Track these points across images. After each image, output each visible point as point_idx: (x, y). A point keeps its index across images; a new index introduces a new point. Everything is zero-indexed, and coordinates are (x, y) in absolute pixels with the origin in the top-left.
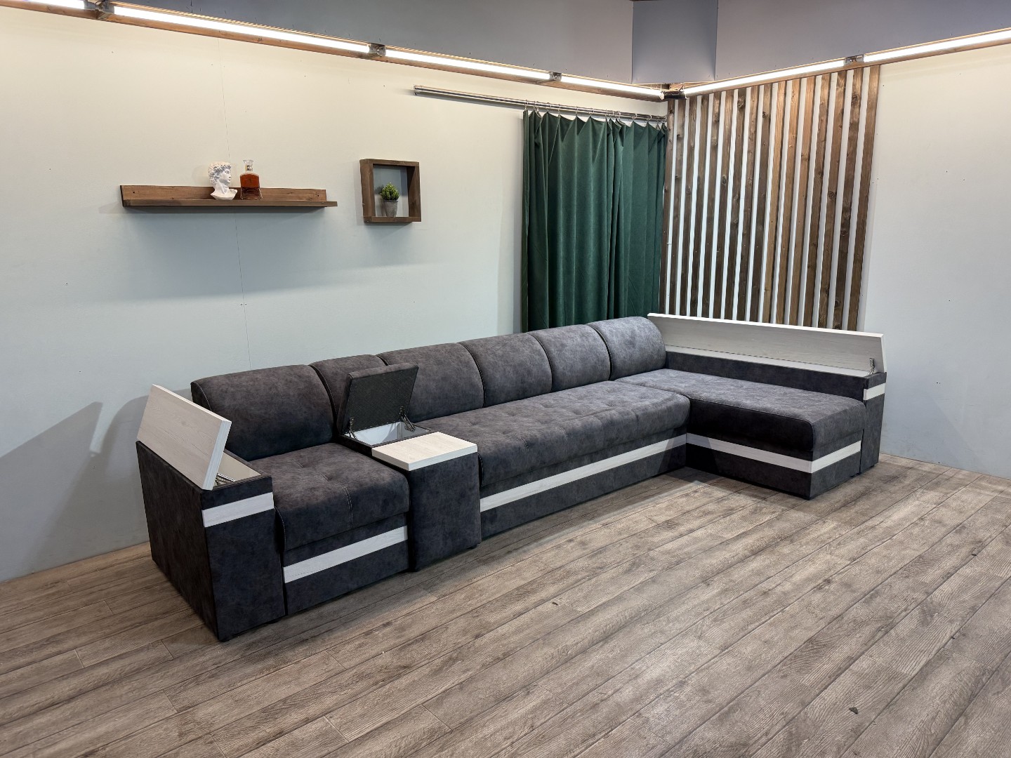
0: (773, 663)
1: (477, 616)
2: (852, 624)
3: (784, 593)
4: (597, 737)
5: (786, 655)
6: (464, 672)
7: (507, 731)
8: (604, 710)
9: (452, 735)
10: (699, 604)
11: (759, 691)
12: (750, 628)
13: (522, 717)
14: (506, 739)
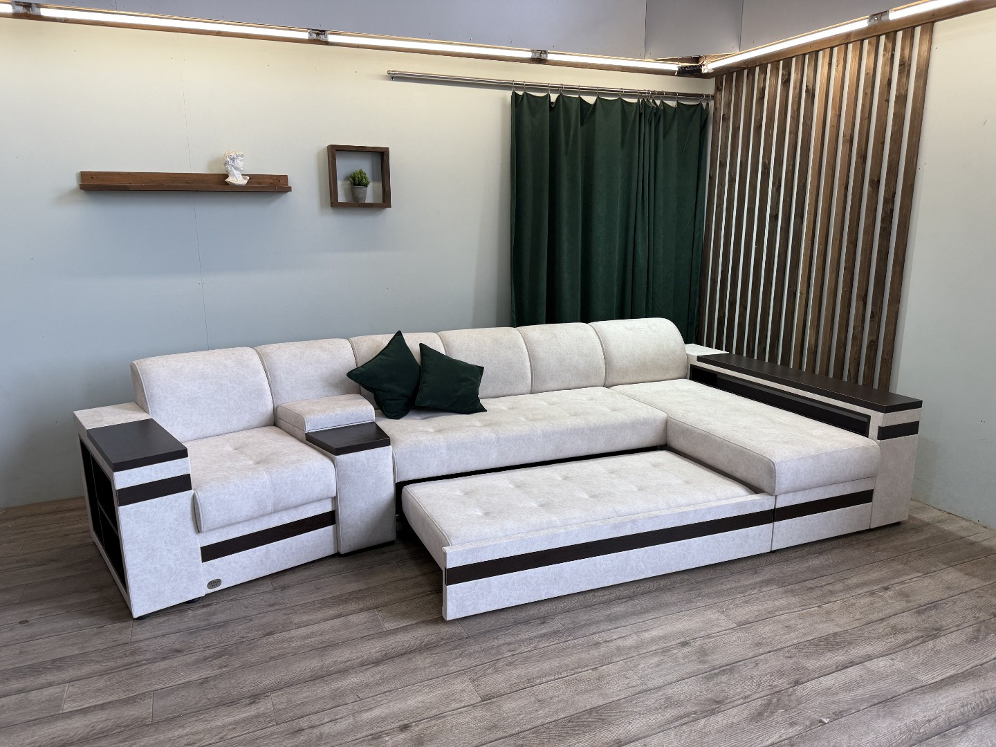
0: (524, 728)
1: (289, 614)
2: (662, 701)
3: (618, 649)
6: (221, 667)
7: (196, 737)
8: (302, 737)
9: (147, 728)
10: (510, 644)
13: (224, 726)
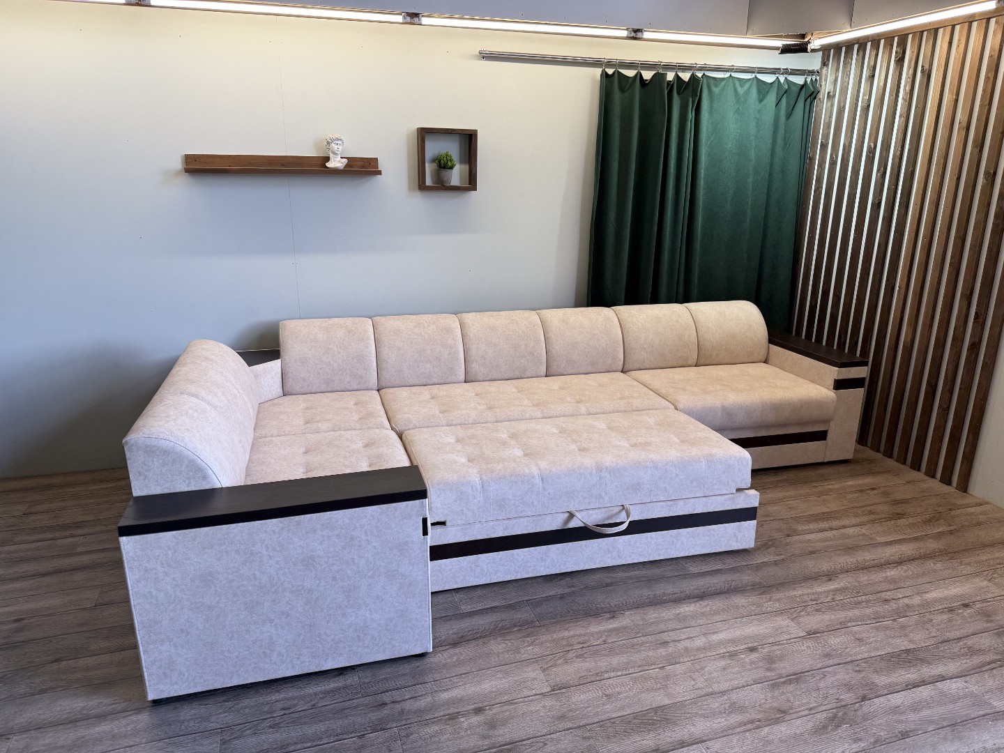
0: (591, 721)
2: (726, 706)
4: (353, 735)
5: (614, 715)
8: (385, 711)
10: (580, 636)
11: (546, 744)
12: (606, 676)
14: (283, 709)
